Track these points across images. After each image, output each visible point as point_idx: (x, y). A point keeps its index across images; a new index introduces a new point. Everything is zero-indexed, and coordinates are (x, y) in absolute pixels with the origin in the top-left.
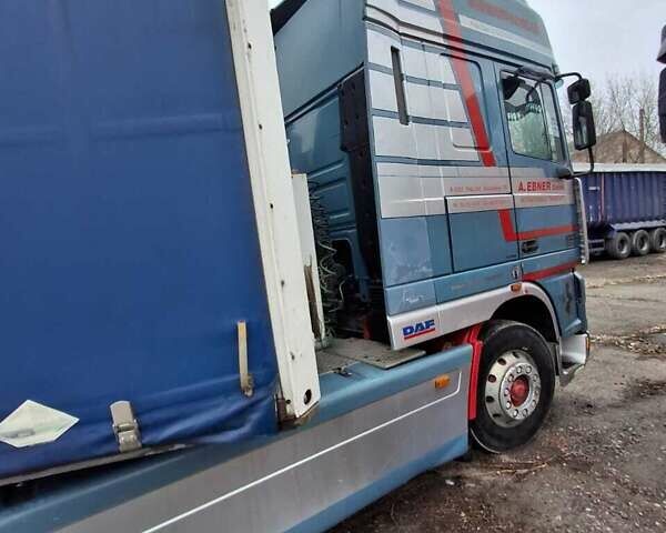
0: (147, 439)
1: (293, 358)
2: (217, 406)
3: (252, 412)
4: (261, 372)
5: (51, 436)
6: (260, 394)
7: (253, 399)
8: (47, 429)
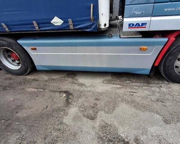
0: (75, 27)
1: (102, 15)
2: (86, 23)
3: (93, 26)
4: (95, 17)
5: (60, 24)
6: (95, 22)
7: (93, 23)
8: (59, 23)
